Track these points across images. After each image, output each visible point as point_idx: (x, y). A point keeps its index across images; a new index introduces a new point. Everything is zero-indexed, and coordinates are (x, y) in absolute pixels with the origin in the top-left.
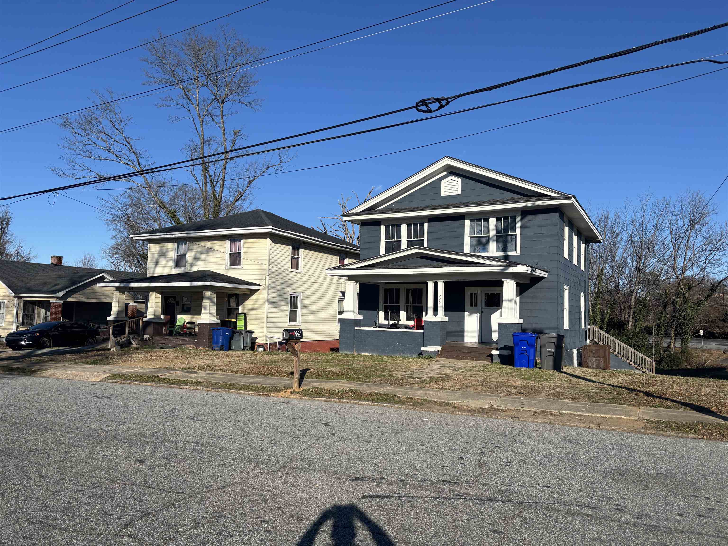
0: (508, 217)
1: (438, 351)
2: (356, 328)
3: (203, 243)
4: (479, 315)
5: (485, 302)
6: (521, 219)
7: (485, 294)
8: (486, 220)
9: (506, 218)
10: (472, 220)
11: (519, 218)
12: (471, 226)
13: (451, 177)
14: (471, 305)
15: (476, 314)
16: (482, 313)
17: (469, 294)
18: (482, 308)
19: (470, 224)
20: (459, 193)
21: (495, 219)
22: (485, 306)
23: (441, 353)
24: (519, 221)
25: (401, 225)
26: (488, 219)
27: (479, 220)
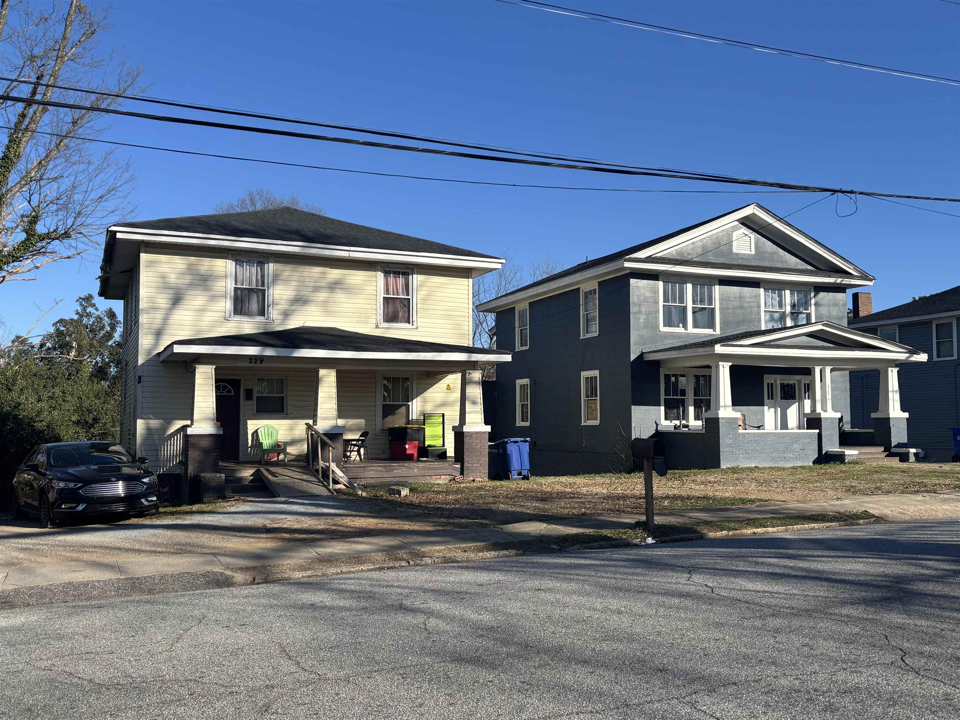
3: (317, 270)
4: (778, 409)
5: (781, 393)
6: (815, 296)
7: (782, 384)
9: (799, 293)
10: (766, 290)
11: (812, 294)
12: (766, 297)
13: (743, 230)
15: (773, 409)
17: (767, 383)
19: (765, 293)
20: (753, 252)
21: (789, 293)
25: (685, 284)
26: (782, 291)
27: (773, 291)
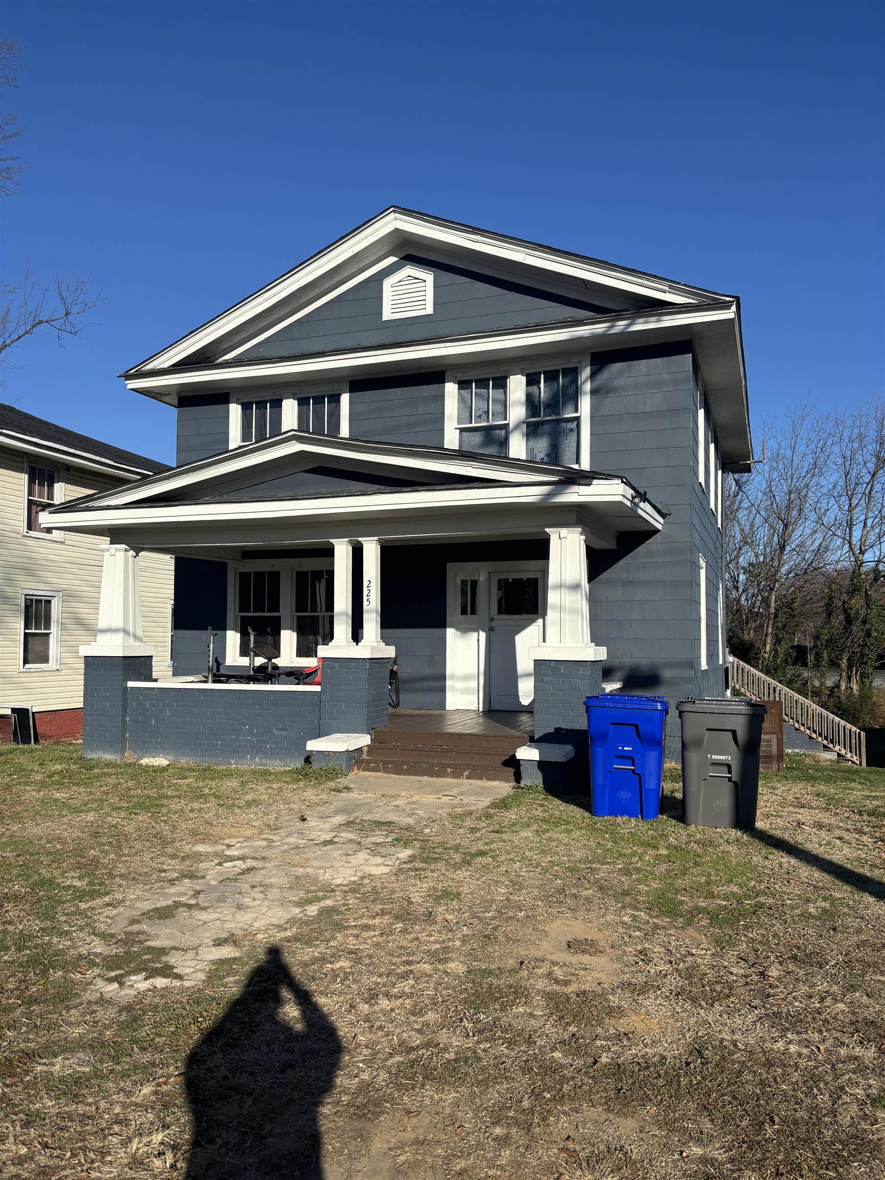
0: (558, 371)
1: (360, 749)
2: (131, 684)
4: (483, 635)
5: (499, 601)
6: (593, 376)
7: (499, 581)
8: (501, 383)
9: (551, 376)
10: (463, 385)
11: (586, 372)
12: (461, 399)
13: (409, 270)
14: (464, 612)
15: (476, 634)
16: (490, 631)
17: (459, 581)
18: (492, 619)
19: (459, 393)
20: (429, 310)
21: (524, 379)
22: (500, 612)
23: (369, 753)
24: (586, 381)
25: (281, 401)
26: (505, 378)
27: (482, 383)
